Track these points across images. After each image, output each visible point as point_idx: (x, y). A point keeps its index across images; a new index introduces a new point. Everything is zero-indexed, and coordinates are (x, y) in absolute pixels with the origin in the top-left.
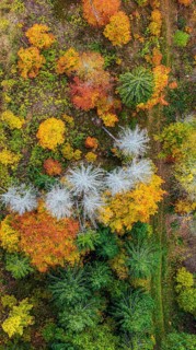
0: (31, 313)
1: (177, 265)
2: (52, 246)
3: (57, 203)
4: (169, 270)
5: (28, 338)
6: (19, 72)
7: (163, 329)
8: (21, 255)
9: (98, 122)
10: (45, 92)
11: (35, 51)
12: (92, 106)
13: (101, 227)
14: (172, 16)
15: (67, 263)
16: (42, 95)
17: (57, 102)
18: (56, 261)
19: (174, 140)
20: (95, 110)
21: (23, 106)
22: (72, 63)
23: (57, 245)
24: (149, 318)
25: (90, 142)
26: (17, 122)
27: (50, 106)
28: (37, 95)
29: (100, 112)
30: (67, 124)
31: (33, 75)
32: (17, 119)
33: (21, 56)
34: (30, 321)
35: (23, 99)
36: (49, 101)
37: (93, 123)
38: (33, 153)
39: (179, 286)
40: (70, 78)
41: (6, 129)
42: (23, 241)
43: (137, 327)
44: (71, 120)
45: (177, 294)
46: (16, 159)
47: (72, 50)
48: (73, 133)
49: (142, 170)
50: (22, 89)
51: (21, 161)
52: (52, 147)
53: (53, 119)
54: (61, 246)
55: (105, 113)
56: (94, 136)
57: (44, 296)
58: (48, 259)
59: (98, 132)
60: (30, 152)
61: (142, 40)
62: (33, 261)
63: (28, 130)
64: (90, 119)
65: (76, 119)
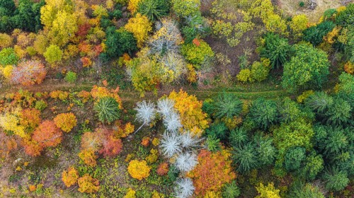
0: (266, 185)
1: (234, 80)
2: (217, 168)
3: (186, 163)
4: (238, 87)
5: (285, 188)
6: (95, 192)
7: (281, 91)
8: (223, 190)
9: (131, 137)
10: (109, 174)
11: (81, 180)
12: (120, 140)
13: (205, 135)
14: (54, 83)
15: (229, 158)
16: (111, 176)
17: (116, 166)
18: (228, 166)
19: (145, 83)
20: (123, 139)
21: (119, 190)
22: (89, 154)
23: (216, 164)
24: (268, 102)
25: (145, 142)
26: (131, 194)
27: (119, 171)
28: (111, 180)
29: (124, 135)
30: (132, 159)
31: (97, 182)
32: (129, 193)
33: (84, 189)
34: (271, 185)
35: (114, 190)
36: (116, 171)
37: (132, 140)
38: (153, 182)
39: (250, 79)
40: (99, 156)
42: (213, 188)
43: (272, 110)
44: (129, 156)
45: (256, 81)
46: (156, 194)
47: (80, 155)
48: (139, 155)
49: (165, 106)
50: (107, 190)
51: (158, 191)
52: (149, 169)
53: (129, 168)
54: (216, 162)
55: (124, 131)
56: (141, 139)
57: (255, 176)
58: (227, 171)
59: (138, 137)
60: (152, 185)
61: (71, 105)
62: (228, 181)
63: (136, 186)
64: (128, 142)
65: (129, 152)
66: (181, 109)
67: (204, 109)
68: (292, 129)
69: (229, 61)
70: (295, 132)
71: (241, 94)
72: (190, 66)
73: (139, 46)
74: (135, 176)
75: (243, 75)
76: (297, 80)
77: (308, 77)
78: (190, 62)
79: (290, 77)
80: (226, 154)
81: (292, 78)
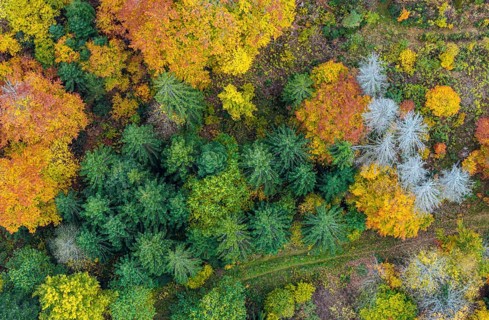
0: (243, 116)
1: (316, 280)
2: (330, 118)
4: (309, 273)
9: (464, 154)
12: (481, 141)
16: (482, 84)
17: (477, 102)
18: (311, 128)
20: (477, 147)
21: (466, 65)
23: (332, 123)
25: (441, 148)
26: (448, 61)
27: (471, 96)
28: (481, 79)
29: (475, 153)
30: (455, 118)
32: (451, 60)
35: (473, 64)
37: (459, 149)
38: (417, 87)
39: (293, 288)
41: (438, 51)
42: (328, 87)
44: (461, 122)
45: (283, 287)
46: (408, 68)
48: (447, 127)
50: (484, 61)
51: (405, 74)
52: (428, 104)
53: (458, 100)
55: (476, 161)
56: (448, 153)
57: (259, 129)
58: (313, 118)
59: (453, 156)
60: (418, 82)
62: (308, 103)
63: (441, 75)
64: (466, 145)
65: (462, 128)
66: (402, 198)
67: (362, 216)
68: (222, 203)
69: (333, 309)
70: (217, 199)
71: (303, 261)
72: (396, 283)
73: (481, 303)
74: (446, 89)
75: (306, 291)
76: (223, 292)
77: (208, 300)
78: (397, 290)
79: (234, 298)
80: (318, 149)
81: (231, 295)
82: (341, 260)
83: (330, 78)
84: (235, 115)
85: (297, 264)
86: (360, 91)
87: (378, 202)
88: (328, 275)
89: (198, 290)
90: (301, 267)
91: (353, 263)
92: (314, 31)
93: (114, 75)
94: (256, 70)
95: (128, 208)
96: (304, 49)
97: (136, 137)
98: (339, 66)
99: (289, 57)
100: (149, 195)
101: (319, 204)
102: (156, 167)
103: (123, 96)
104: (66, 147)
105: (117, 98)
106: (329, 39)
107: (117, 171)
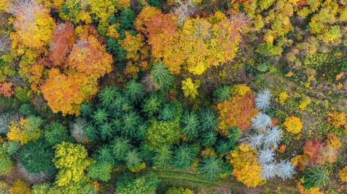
0: (190, 96)
1: (196, 191)
4: (194, 185)
6: (332, 111)
9: (294, 155)
10: (317, 125)
11: (343, 122)
12: (306, 152)
16: (316, 123)
17: (310, 131)
18: (222, 115)
20: (301, 153)
21: (312, 110)
22: (333, 143)
23: (235, 116)
25: (283, 147)
26: (303, 106)
27: (308, 127)
28: (316, 120)
29: (300, 156)
30: (296, 135)
31: (329, 119)
32: (305, 106)
33: (342, 114)
35: (315, 111)
36: (314, 125)
37: (292, 151)
38: (283, 112)
39: (183, 190)
40: (325, 140)
41: (300, 99)
42: (239, 98)
44: (298, 138)
45: (178, 188)
46: (282, 102)
47: (340, 144)
48: (290, 138)
50: (321, 112)
51: (279, 104)
52: (285, 123)
53: (302, 127)
54: (234, 118)
55: (298, 160)
56: (286, 151)
58: (225, 110)
59: (288, 154)
60: (284, 110)
61: (339, 190)
62: (225, 102)
63: (297, 111)
64: (296, 150)
65: (298, 142)
66: (256, 167)
67: (231, 168)
68: (165, 137)
70: (163, 134)
71: (193, 178)
74: (297, 119)
76: (147, 180)
77: (138, 181)
79: (152, 185)
80: (222, 126)
81: (151, 183)
82: (212, 185)
83: (242, 93)
84: (186, 94)
85: (189, 178)
86: (254, 106)
87: (243, 164)
88: (203, 190)
89: (135, 173)
90: (190, 181)
91: (217, 188)
92: (241, 66)
93: (133, 52)
94: (205, 75)
95: (117, 122)
96: (232, 73)
97: (133, 88)
98: (248, 89)
99: (224, 74)
100: (130, 120)
101: (212, 154)
102: (138, 106)
103: (133, 63)
104: (96, 79)
105: (130, 63)
106: (247, 72)
107: (118, 102)
